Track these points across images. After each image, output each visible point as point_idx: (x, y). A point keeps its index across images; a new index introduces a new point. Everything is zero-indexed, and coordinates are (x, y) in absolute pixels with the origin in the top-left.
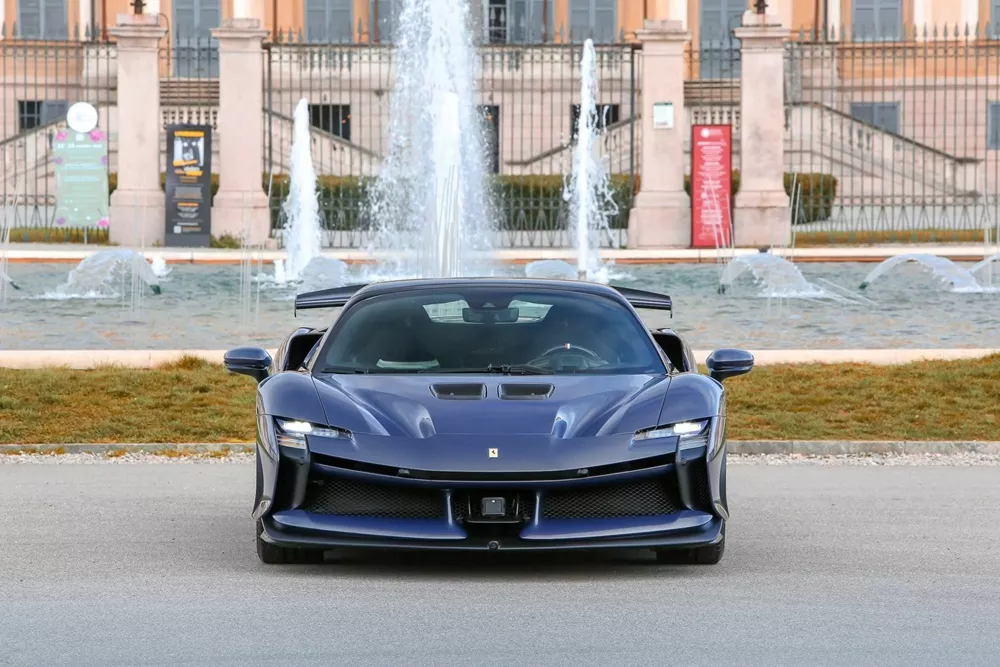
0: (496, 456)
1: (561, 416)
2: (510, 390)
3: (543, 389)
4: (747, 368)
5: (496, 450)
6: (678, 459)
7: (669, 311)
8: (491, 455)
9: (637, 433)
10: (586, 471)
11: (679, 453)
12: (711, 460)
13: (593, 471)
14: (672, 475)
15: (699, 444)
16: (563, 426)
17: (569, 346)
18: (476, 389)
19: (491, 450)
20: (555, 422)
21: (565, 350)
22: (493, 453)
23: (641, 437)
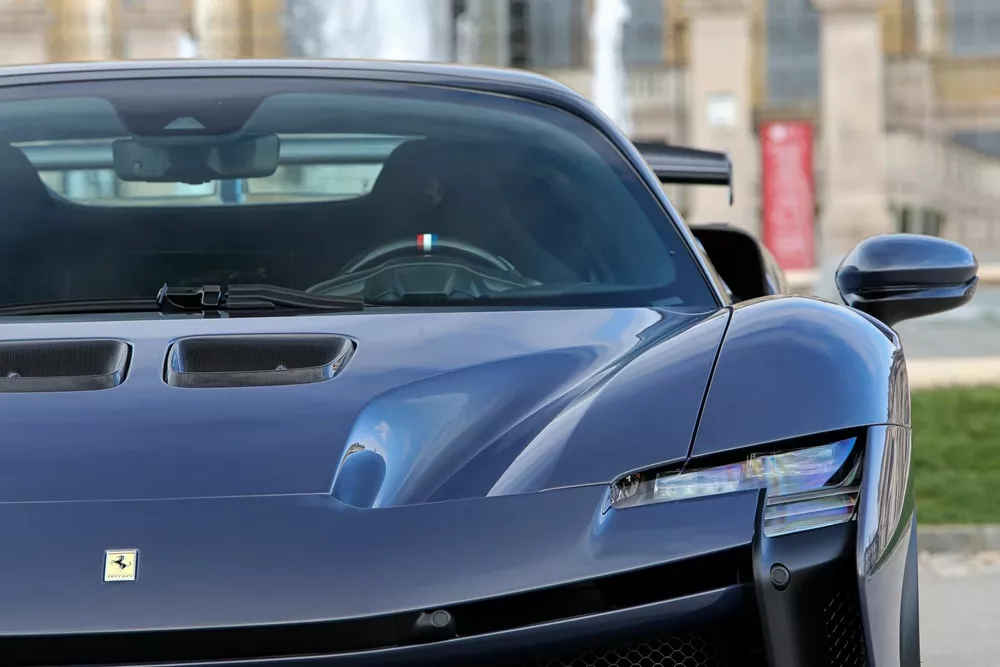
0: (128, 574)
1: (368, 439)
2: (200, 357)
3: (315, 353)
4: (959, 292)
5: (130, 557)
6: (762, 570)
7: (723, 190)
8: (112, 573)
9: (622, 483)
10: (444, 620)
11: (764, 545)
12: (873, 568)
13: (469, 616)
14: (744, 616)
15: (828, 514)
16: (371, 468)
17: (427, 240)
18: (90, 361)
19: (112, 556)
20: (345, 458)
21: (419, 251)
22: (120, 566)
23: (634, 497)
